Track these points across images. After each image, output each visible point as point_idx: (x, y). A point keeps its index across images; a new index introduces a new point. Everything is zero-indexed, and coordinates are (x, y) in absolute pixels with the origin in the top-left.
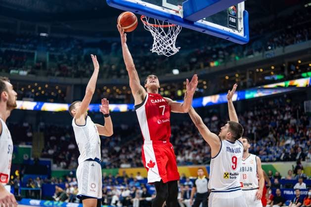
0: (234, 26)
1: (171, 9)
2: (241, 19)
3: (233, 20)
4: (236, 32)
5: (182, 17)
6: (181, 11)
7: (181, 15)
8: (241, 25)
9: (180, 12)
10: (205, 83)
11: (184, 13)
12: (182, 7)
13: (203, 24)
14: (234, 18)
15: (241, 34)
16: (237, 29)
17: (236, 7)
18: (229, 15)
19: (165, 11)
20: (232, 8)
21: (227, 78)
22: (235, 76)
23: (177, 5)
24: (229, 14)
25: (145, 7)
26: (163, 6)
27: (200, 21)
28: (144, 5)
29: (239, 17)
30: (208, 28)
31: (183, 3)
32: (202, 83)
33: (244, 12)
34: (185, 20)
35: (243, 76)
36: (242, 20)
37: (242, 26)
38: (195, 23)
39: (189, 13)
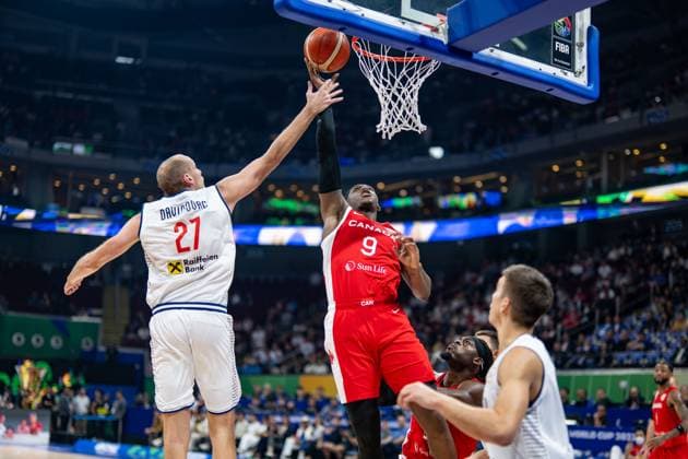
0: (567, 61)
1: (420, 23)
2: (581, 45)
3: (564, 49)
4: (570, 77)
5: (445, 42)
6: (444, 27)
7: (443, 37)
8: (581, 60)
9: (441, 30)
10: (503, 179)
11: (450, 32)
12: (445, 18)
13: (493, 58)
14: (565, 43)
15: (582, 81)
16: (571, 68)
17: (572, 19)
18: (553, 36)
19: (408, 27)
20: (560, 21)
21: (556, 168)
22: (574, 164)
23: (434, 15)
24: (555, 33)
25: (362, 18)
26: (403, 15)
27: (486, 52)
28: (359, 14)
29: (577, 40)
30: (505, 66)
31: (448, 9)
32: (497, 179)
33: (589, 29)
34: (452, 50)
35: (593, 166)
36: (585, 49)
37: (585, 63)
38: (475, 56)
39: (460, 32)
